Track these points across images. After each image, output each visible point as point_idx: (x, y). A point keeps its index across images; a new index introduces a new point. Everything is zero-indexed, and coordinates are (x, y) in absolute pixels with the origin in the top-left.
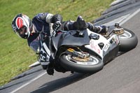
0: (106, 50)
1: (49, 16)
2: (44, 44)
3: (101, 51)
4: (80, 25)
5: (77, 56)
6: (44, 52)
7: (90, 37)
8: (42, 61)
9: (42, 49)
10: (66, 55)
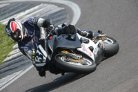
0: (96, 54)
1: (41, 20)
2: (40, 47)
3: (92, 54)
4: (71, 29)
5: (71, 58)
6: (40, 53)
7: (81, 41)
8: (37, 63)
9: (38, 51)
10: (61, 56)
